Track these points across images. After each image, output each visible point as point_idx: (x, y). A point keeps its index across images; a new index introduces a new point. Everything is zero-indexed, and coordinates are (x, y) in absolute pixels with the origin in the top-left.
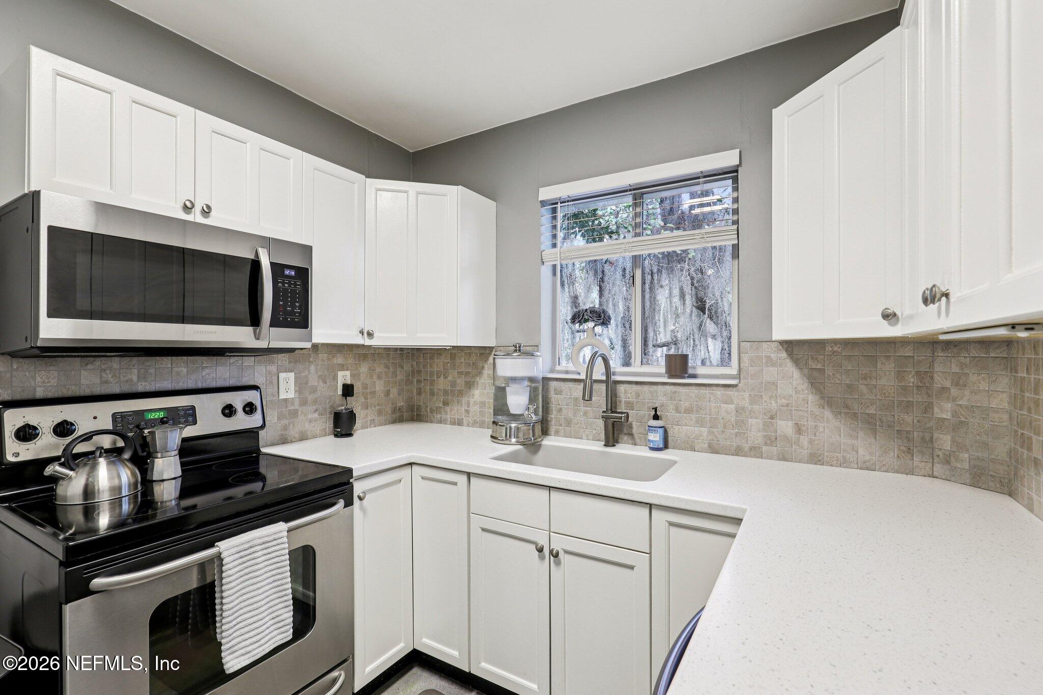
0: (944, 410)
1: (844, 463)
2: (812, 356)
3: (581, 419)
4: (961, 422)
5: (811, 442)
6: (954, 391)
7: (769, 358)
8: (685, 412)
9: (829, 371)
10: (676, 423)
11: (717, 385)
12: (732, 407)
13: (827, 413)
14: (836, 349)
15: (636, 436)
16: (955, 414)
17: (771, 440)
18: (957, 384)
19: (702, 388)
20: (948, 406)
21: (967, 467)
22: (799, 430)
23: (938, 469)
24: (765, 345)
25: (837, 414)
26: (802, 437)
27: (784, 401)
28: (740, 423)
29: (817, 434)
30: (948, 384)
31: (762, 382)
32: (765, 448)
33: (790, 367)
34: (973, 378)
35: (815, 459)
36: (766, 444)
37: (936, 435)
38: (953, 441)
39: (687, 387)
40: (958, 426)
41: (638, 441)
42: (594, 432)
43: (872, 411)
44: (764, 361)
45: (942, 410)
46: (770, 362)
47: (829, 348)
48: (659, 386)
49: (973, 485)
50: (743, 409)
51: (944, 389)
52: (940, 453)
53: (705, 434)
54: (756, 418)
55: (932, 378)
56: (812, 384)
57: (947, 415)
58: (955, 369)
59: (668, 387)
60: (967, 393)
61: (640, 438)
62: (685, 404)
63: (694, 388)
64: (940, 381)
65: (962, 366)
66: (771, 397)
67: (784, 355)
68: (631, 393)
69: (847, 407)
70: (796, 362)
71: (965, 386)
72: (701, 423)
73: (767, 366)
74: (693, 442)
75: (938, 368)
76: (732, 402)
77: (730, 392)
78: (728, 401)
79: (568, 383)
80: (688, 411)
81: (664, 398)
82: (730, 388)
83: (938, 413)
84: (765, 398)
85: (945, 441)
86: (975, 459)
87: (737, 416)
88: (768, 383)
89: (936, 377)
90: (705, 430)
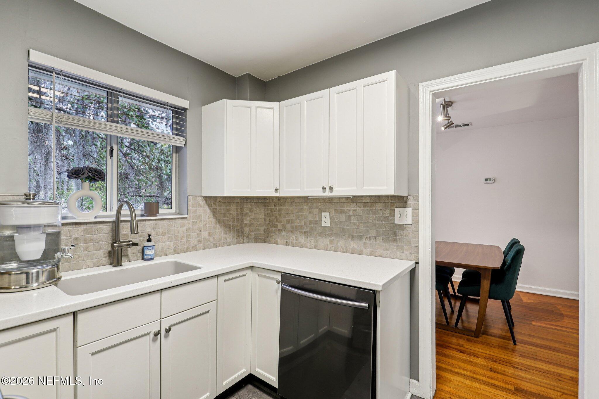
0: (247, 220)
1: (224, 245)
2: (213, 203)
3: (82, 253)
4: (252, 223)
5: (214, 239)
6: (250, 214)
7: (199, 203)
8: (161, 235)
9: (218, 209)
10: (157, 242)
11: (178, 218)
12: (185, 228)
13: (218, 226)
14: (220, 200)
15: (130, 255)
16: (250, 221)
17: (200, 242)
18: (250, 211)
19: (171, 220)
20: (248, 219)
21: (253, 237)
22: (210, 234)
23: (245, 240)
24: (198, 198)
25: (221, 226)
26: (211, 237)
27: (205, 223)
28: (188, 236)
29: (215, 235)
30: (248, 212)
31: (196, 215)
32: (198, 246)
33: (207, 208)
34: (255, 209)
35: (215, 246)
36: (198, 244)
37: (244, 229)
38: (249, 230)
39: (162, 221)
40: (251, 225)
41: (131, 258)
42: (95, 261)
43: (230, 223)
44: (197, 205)
45: (246, 220)
46: (200, 206)
47: (218, 200)
48: (146, 222)
49: (255, 243)
50: (189, 229)
51: (247, 213)
52: (246, 235)
53: (172, 245)
54: (195, 232)
55: (243, 210)
56: (214, 214)
57: (247, 222)
58: (250, 207)
59: (152, 222)
60: (253, 214)
61: (133, 257)
62: (161, 231)
63: (166, 221)
64: (246, 211)
65: (252, 205)
66: (200, 222)
67: (204, 202)
68: (127, 228)
69: (224, 223)
70: (208, 205)
71: (253, 212)
72: (170, 239)
73: (198, 207)
74: (166, 250)
75: (245, 206)
76: (184, 226)
77: (184, 221)
78: (183, 226)
79: (68, 226)
80: (163, 234)
81: (150, 229)
82: (184, 219)
83: (245, 222)
84: (198, 222)
85: (247, 230)
86: (255, 234)
87: (187, 233)
88: (199, 215)
89: (244, 210)
90: (172, 243)
